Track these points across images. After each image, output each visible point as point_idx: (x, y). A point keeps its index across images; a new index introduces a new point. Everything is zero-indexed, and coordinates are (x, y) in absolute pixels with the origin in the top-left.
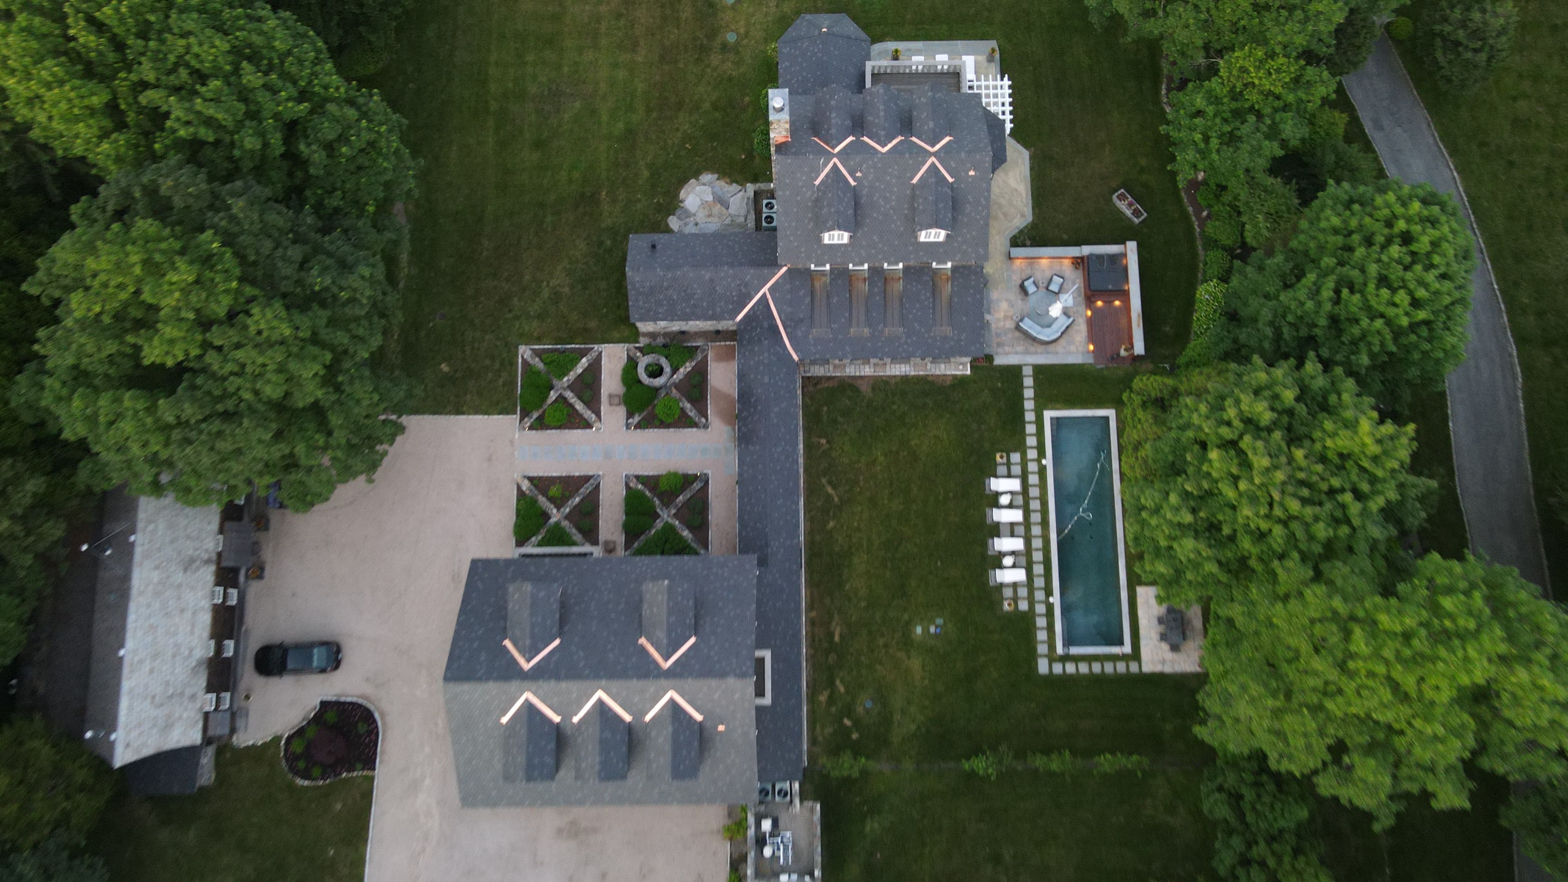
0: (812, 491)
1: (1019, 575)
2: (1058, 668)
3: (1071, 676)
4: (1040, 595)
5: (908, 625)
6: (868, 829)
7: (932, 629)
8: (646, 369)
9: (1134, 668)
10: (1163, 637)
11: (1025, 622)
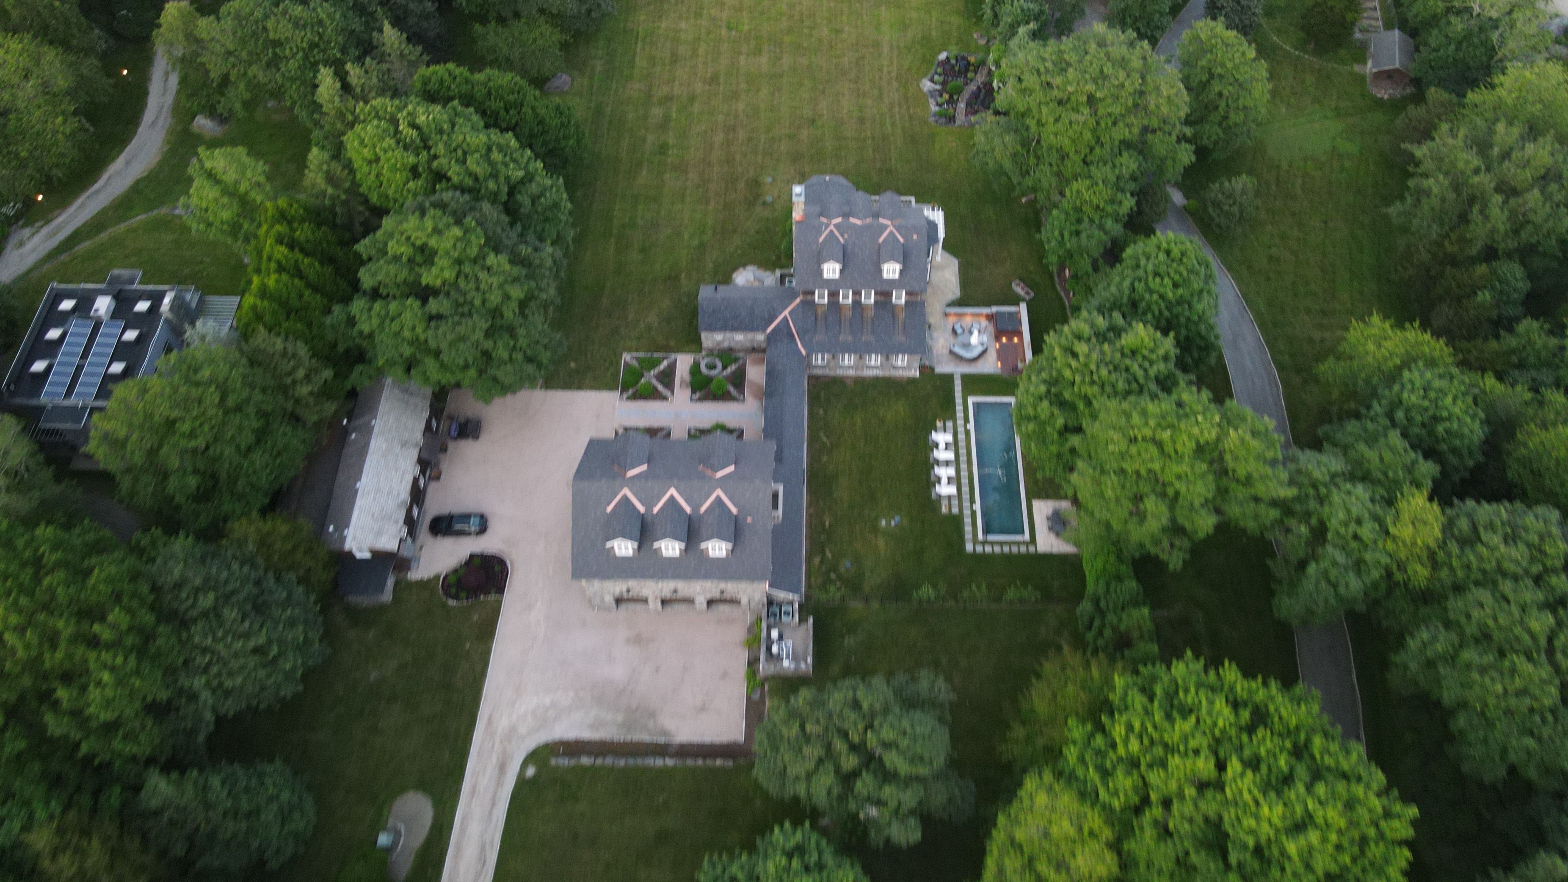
0: (812, 440)
1: (952, 490)
2: (979, 549)
3: (989, 555)
4: (966, 504)
5: (877, 519)
6: (846, 642)
7: (893, 523)
8: (706, 366)
9: (1032, 549)
10: (1051, 529)
11: (956, 521)
